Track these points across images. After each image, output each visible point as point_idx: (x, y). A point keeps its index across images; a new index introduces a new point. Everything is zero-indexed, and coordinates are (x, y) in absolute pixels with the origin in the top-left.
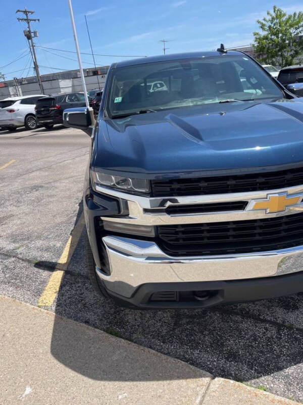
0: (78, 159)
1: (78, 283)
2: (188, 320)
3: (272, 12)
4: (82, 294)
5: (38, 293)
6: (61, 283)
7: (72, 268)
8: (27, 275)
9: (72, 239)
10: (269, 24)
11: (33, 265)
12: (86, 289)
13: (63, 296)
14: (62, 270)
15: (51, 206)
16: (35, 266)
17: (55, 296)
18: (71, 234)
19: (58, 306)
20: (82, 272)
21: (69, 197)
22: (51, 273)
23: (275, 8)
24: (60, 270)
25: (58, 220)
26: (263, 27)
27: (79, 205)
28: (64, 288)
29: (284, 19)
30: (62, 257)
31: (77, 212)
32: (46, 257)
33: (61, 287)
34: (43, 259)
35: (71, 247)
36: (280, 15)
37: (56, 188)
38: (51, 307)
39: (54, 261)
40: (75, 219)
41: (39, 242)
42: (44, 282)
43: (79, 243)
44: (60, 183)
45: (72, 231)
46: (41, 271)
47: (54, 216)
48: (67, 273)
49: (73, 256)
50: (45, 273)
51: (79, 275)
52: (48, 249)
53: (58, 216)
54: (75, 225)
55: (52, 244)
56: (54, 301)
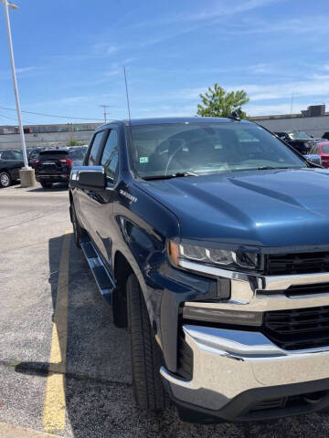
0: (26, 225)
1: (90, 389)
2: (259, 428)
3: (213, 89)
4: (102, 407)
5: (37, 411)
6: (66, 394)
7: (72, 369)
8: (9, 384)
9: (57, 326)
10: (210, 99)
11: (13, 368)
12: (106, 397)
13: (75, 412)
14: (59, 373)
15: (9, 284)
16: (16, 370)
17: (64, 413)
18: (53, 320)
19: (75, 428)
20: (89, 373)
21: (32, 272)
22: (45, 379)
23: (216, 85)
24: (56, 372)
25: (28, 302)
26: (205, 101)
27: (50, 282)
28: (72, 400)
29: (224, 97)
30: (52, 354)
31: (50, 291)
32: (29, 355)
33: (68, 398)
34: (26, 360)
35: (59, 339)
36: (220, 92)
37: (9, 260)
38: (66, 431)
39: (42, 361)
40: (51, 299)
41: (10, 335)
42: (39, 394)
43: (69, 332)
44: (14, 253)
45: (53, 316)
46: (28, 377)
47: (20, 297)
48: (68, 376)
49: (68, 351)
50: (36, 380)
51: (87, 378)
52: (27, 344)
53: (24, 296)
54: (54, 307)
55: (30, 335)
56: (66, 421)
